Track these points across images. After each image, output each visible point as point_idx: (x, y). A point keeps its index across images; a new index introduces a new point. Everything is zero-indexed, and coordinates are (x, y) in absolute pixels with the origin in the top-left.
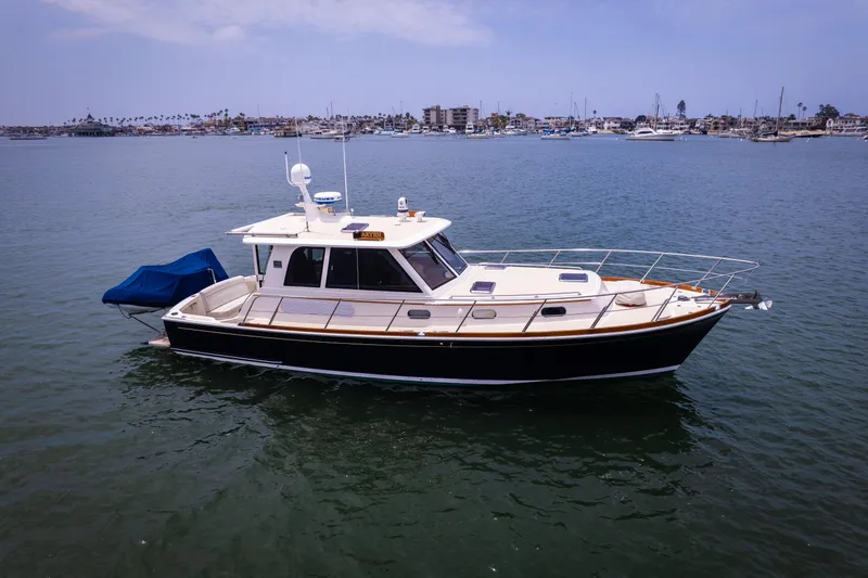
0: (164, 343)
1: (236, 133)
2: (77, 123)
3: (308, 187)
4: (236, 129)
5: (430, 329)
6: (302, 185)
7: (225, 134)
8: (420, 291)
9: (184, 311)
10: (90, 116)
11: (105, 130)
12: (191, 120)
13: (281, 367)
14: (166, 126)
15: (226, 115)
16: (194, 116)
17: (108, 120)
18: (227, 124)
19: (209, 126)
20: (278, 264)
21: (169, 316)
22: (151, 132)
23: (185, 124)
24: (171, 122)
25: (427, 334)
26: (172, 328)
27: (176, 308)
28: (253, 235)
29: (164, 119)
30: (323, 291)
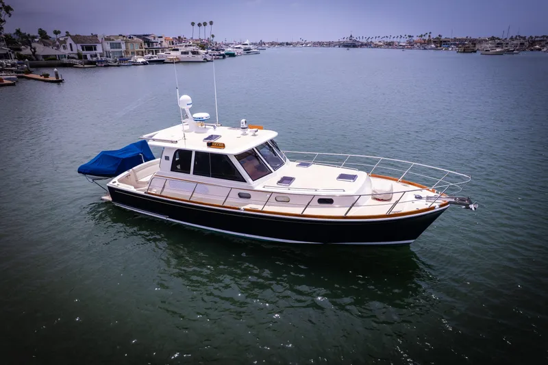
0: (108, 198)
1: (432, 49)
2: (345, 40)
3: (190, 109)
4: (433, 46)
5: (247, 207)
6: (187, 108)
7: (425, 49)
8: (245, 181)
9: (120, 181)
10: (351, 36)
11: (357, 44)
12: (408, 39)
13: (168, 219)
14: (392, 42)
15: (430, 36)
16: (410, 36)
17: (361, 37)
18: (429, 42)
19: (416, 43)
20: (167, 158)
21: (111, 184)
22: (381, 46)
23: (403, 42)
24: (395, 40)
25: (245, 210)
26: (113, 191)
27: (116, 179)
28: (154, 140)
29: (392, 38)
30: (191, 176)
